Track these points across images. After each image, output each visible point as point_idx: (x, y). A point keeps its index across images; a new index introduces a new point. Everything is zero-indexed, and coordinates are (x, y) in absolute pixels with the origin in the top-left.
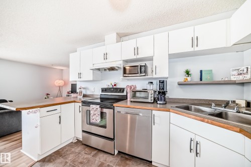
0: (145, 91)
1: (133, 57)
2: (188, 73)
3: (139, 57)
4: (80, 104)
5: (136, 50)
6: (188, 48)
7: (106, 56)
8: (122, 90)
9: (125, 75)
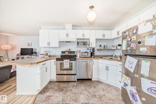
0: (86, 52)
1: (82, 38)
2: (100, 46)
3: (84, 38)
4: (55, 60)
5: (83, 35)
6: (102, 38)
7: (67, 35)
8: (74, 52)
9: (78, 45)
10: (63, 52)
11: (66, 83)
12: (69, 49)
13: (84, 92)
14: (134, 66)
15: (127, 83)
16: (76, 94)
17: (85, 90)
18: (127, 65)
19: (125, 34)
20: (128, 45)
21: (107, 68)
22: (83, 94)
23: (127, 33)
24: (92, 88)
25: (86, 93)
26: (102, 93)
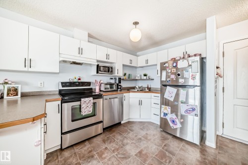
2: (125, 75)
3: (109, 61)
6: (129, 64)
7: (81, 51)
8: (89, 84)
9: (100, 72)
10: (64, 84)
11: (87, 143)
12: (77, 78)
13: (125, 141)
14: (174, 95)
15: (166, 112)
16: (118, 150)
17: (124, 139)
18: (166, 96)
19: (165, 65)
20: (168, 76)
21: (140, 103)
22: (127, 144)
23: (167, 65)
24: (129, 133)
25: (129, 141)
26: (143, 133)
